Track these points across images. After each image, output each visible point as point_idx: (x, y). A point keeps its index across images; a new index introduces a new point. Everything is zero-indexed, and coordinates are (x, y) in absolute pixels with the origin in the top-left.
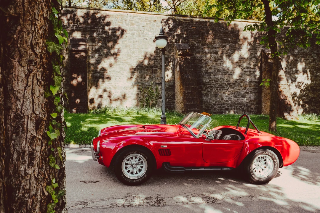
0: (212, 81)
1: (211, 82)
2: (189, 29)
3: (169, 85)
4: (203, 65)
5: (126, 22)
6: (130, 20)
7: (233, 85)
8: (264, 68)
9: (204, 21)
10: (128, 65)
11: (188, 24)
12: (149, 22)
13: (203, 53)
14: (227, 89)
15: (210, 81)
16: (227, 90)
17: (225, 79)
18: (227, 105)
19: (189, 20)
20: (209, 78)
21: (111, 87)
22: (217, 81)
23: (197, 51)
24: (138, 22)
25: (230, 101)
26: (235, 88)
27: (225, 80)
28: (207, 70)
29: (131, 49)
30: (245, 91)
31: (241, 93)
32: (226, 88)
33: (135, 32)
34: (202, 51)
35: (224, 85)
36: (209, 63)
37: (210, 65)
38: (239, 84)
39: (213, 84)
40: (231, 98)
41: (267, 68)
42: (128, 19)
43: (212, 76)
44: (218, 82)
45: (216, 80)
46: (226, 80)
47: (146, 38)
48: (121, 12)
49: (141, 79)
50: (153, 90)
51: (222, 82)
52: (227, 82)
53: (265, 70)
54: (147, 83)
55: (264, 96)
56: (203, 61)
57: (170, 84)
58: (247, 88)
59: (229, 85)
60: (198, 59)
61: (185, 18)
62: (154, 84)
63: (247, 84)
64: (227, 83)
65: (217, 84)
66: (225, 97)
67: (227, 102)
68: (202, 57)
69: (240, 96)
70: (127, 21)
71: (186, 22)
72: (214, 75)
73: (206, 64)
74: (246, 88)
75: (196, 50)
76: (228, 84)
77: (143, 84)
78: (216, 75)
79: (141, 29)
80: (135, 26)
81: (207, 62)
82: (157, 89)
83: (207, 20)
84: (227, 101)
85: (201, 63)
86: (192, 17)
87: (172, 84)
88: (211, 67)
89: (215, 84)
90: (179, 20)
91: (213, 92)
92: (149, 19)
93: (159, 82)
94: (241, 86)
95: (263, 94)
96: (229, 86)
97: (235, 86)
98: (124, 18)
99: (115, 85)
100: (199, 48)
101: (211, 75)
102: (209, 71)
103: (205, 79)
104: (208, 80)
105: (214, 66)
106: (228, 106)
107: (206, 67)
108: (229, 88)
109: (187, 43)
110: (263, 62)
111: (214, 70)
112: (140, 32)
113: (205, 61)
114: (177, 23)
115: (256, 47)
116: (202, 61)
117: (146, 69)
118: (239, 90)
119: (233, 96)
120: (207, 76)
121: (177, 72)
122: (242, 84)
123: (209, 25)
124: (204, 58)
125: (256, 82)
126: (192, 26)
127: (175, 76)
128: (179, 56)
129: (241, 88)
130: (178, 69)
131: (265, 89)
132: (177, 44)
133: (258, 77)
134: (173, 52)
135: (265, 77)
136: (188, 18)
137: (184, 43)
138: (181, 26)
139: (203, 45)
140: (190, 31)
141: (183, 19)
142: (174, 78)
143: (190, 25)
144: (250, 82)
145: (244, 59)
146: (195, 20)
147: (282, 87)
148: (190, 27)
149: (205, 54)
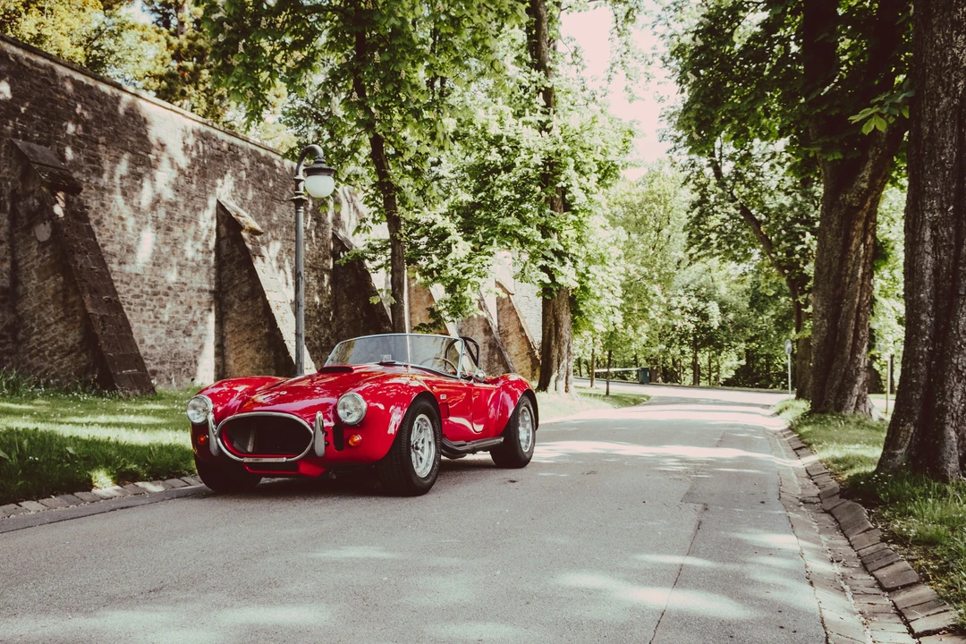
2: (51, 100)
7: (164, 298)
8: (227, 255)
9: (85, 82)
11: (43, 80)
13: (91, 188)
14: (152, 310)
16: (151, 313)
17: (147, 278)
18: (154, 360)
19: (45, 67)
22: (128, 284)
25: (160, 346)
27: (146, 281)
30: (190, 316)
31: (182, 322)
32: (150, 305)
34: (88, 181)
35: (145, 296)
36: (105, 223)
37: (108, 230)
38: (176, 296)
40: (161, 339)
44: (131, 286)
45: (125, 279)
46: (149, 280)
51: (139, 287)
52: (151, 287)
53: (232, 260)
55: (233, 331)
58: (194, 307)
59: (155, 298)
61: (34, 58)
63: (192, 298)
64: (150, 290)
65: (128, 292)
66: (149, 336)
67: (153, 352)
68: (89, 200)
69: (180, 332)
71: (38, 72)
72: (120, 264)
73: (98, 223)
74: (190, 307)
76: (155, 294)
78: (125, 263)
81: (101, 217)
84: (152, 347)
88: (111, 237)
90: (16, 57)
94: (181, 303)
95: (227, 327)
96: (154, 303)
97: (169, 302)
101: (112, 263)
105: (120, 235)
106: (157, 364)
107: (100, 235)
108: (155, 307)
109: (47, 145)
110: (224, 238)
111: (119, 247)
113: (96, 213)
114: (13, 69)
115: (206, 193)
118: (177, 312)
119: (164, 331)
121: (35, 245)
122: (182, 297)
123: (98, 99)
124: (94, 204)
125: (211, 292)
126: (58, 93)
127: (20, 254)
128: (44, 189)
129: (181, 309)
130: (43, 232)
131: (236, 311)
132: (20, 143)
133: (213, 276)
134: (6, 170)
135: (231, 280)
136: (42, 61)
137: (39, 143)
138: (25, 82)
139: (89, 161)
140: (53, 107)
141: (27, 60)
142: (14, 263)
143: (50, 84)
144: (200, 290)
145: (184, 221)
146: (61, 70)
147: (282, 310)
148: (51, 94)
149: (94, 191)
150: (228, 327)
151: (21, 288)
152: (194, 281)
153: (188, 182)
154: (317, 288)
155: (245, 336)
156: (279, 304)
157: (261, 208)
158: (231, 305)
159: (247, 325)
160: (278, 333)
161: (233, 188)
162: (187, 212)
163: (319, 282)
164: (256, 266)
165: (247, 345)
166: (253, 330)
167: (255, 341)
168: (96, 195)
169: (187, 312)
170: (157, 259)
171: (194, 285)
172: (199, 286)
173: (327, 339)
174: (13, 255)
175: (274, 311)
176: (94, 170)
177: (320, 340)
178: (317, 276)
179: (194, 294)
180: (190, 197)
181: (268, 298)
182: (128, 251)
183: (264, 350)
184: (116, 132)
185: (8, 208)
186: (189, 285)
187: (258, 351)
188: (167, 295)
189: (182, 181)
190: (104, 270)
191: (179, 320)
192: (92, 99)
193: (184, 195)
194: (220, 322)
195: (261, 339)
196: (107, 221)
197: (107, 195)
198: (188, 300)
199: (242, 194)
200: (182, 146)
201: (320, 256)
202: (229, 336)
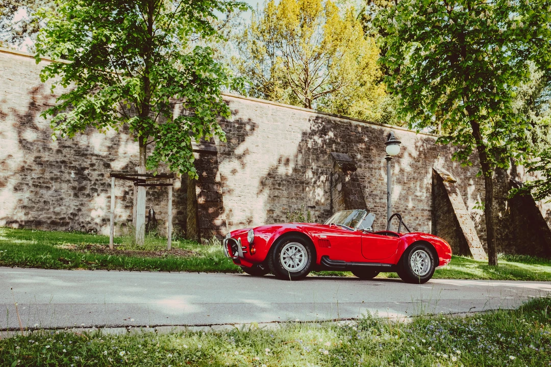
0: (378, 206)
1: (377, 208)
2: (349, 135)
3: (324, 210)
4: (367, 184)
5: (267, 117)
6: (272, 115)
8: (437, 193)
9: (365, 126)
10: (270, 178)
11: (346, 128)
12: (297, 120)
15: (375, 206)
19: (347, 123)
20: (374, 202)
21: (246, 209)
23: (359, 164)
24: (283, 119)
26: (406, 217)
28: (372, 192)
29: (274, 155)
30: (417, 222)
33: (280, 131)
37: (374, 185)
38: (410, 213)
39: (379, 211)
41: (443, 193)
42: (270, 113)
43: (378, 200)
45: (382, 206)
47: (294, 141)
48: (261, 102)
49: (287, 199)
50: (304, 216)
52: (396, 209)
53: (439, 195)
54: (296, 206)
56: (366, 178)
57: (326, 209)
58: (420, 218)
60: (359, 176)
62: (305, 207)
63: (418, 213)
65: (384, 211)
68: (365, 173)
70: (269, 116)
71: (344, 125)
72: (380, 199)
73: (369, 182)
74: (417, 218)
75: (357, 163)
76: (398, 212)
77: (290, 207)
79: (287, 129)
80: (279, 123)
81: (371, 180)
82: (309, 215)
83: (368, 125)
85: (364, 181)
86: (350, 119)
87: (328, 208)
88: (376, 188)
89: (382, 211)
90: (334, 121)
91: (379, 222)
92: (297, 116)
93: (311, 205)
94: (412, 216)
97: (406, 215)
98: (264, 111)
99: (252, 207)
100: (361, 161)
102: (373, 193)
103: (369, 203)
104: (372, 206)
105: (380, 187)
107: (370, 187)
109: (346, 153)
110: (436, 185)
111: (380, 192)
112: (287, 132)
113: (368, 178)
114: (333, 126)
115: (426, 165)
116: (364, 179)
117: (294, 186)
118: (410, 220)
120: (372, 200)
121: (337, 192)
122: (413, 213)
123: (371, 132)
124: (368, 175)
125: (429, 211)
126: (352, 131)
127: (333, 197)
128: (340, 170)
129: (412, 218)
130: (339, 187)
131: (441, 219)
132: (335, 154)
133: (430, 203)
134: (329, 164)
135: (439, 204)
136: (345, 120)
137: (343, 153)
138: (338, 130)
139: (365, 157)
140: (349, 138)
141: (339, 121)
142: (331, 200)
143: (349, 129)
144: (423, 210)
145: (414, 179)
146: (354, 123)
147: (464, 218)
148: (349, 133)
149: (368, 169)
150: (438, 227)
151: (333, 210)
152: (419, 205)
153: (416, 162)
154: (498, 208)
155: (446, 231)
156: (462, 215)
157: (460, 170)
158: (440, 216)
159: (447, 226)
160: (460, 230)
161: (444, 162)
162: (416, 175)
163: (499, 205)
164: (450, 197)
165: (447, 235)
166: (449, 228)
167: (450, 233)
168: (368, 171)
169: (415, 220)
170: (400, 196)
171: (419, 208)
172: (422, 208)
173: (506, 234)
174: (331, 197)
175: (459, 219)
176: (368, 161)
177: (501, 235)
178: (498, 202)
179: (420, 212)
180: (417, 168)
181: (455, 212)
182: (384, 193)
183: (454, 238)
184: (378, 144)
185: (330, 179)
186: (416, 208)
187: (451, 238)
188: (404, 212)
189: (414, 162)
190: (363, 201)
191: (411, 224)
192: (368, 132)
193: (414, 167)
194: (434, 225)
195: (452, 232)
196: (374, 181)
197: (374, 170)
198: (416, 214)
199: (448, 164)
200: (414, 146)
201: (500, 191)
202: (439, 231)
